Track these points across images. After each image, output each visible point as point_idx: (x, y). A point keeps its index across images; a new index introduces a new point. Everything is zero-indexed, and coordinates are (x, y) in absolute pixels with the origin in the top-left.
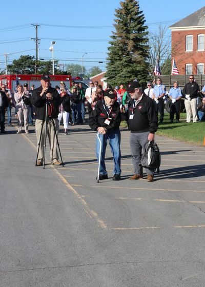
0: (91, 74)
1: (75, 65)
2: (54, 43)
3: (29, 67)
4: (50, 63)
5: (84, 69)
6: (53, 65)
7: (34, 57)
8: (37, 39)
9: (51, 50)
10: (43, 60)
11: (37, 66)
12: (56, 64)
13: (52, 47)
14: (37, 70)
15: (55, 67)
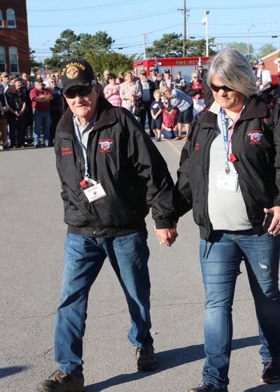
0: (261, 55)
1: (239, 42)
2: (208, 13)
3: (175, 49)
4: (204, 42)
5: (251, 47)
6: (207, 44)
7: (181, 35)
8: (185, 10)
9: (205, 24)
10: (194, 38)
11: (186, 47)
12: (211, 43)
13: (205, 19)
14: (186, 53)
15: (211, 47)
